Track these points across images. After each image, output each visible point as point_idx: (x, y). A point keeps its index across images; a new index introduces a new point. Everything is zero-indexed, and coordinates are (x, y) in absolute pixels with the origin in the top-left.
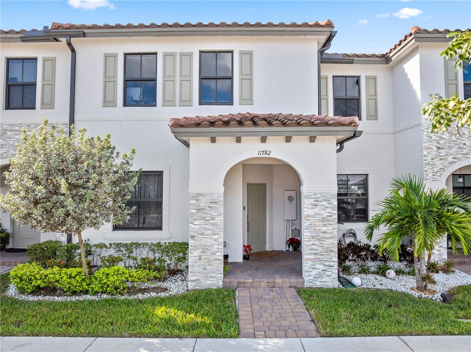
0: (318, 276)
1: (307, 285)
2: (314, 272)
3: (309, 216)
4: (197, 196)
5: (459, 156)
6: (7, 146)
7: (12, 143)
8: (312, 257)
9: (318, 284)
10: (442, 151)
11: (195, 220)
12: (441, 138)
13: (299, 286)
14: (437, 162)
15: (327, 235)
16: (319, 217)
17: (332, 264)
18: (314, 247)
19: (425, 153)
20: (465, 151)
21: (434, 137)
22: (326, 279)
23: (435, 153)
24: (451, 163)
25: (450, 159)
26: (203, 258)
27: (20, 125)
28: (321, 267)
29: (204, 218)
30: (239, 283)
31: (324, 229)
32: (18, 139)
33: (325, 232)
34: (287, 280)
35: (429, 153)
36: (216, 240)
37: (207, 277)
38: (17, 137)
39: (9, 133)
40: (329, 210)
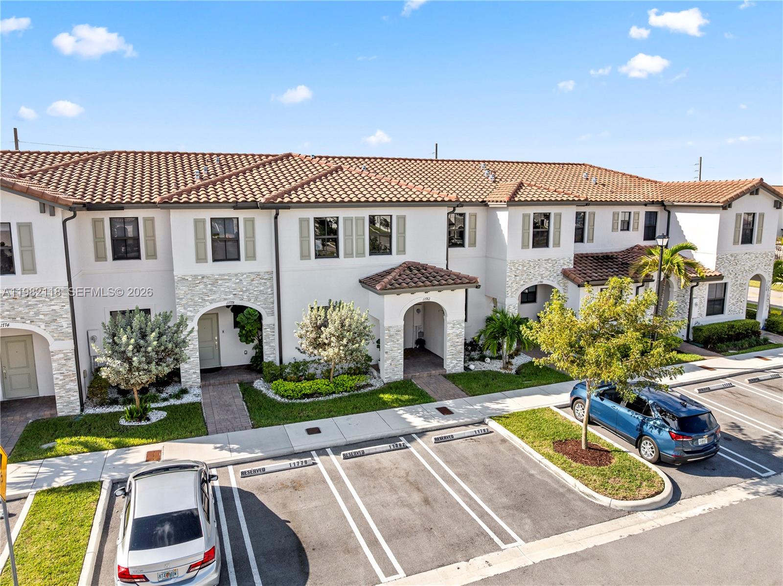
0: (454, 367)
1: (448, 372)
2: (452, 365)
3: (449, 334)
4: (389, 329)
5: (527, 280)
6: (219, 292)
7: (223, 289)
8: (451, 357)
9: (454, 371)
10: (517, 278)
11: (388, 342)
12: (518, 269)
13: (444, 373)
14: (514, 285)
15: (459, 344)
16: (455, 334)
17: (461, 359)
18: (452, 351)
19: (508, 280)
20: (530, 277)
21: (513, 269)
22: (458, 368)
23: (513, 279)
24: (522, 285)
25: (522, 283)
26: (392, 364)
27: (229, 275)
28: (455, 362)
29: (393, 341)
30: (412, 376)
31: (458, 340)
32: (228, 286)
33: (458, 342)
34: (437, 371)
35: (510, 279)
36: (400, 353)
37: (395, 375)
38: (227, 284)
39: (220, 282)
40: (460, 330)
